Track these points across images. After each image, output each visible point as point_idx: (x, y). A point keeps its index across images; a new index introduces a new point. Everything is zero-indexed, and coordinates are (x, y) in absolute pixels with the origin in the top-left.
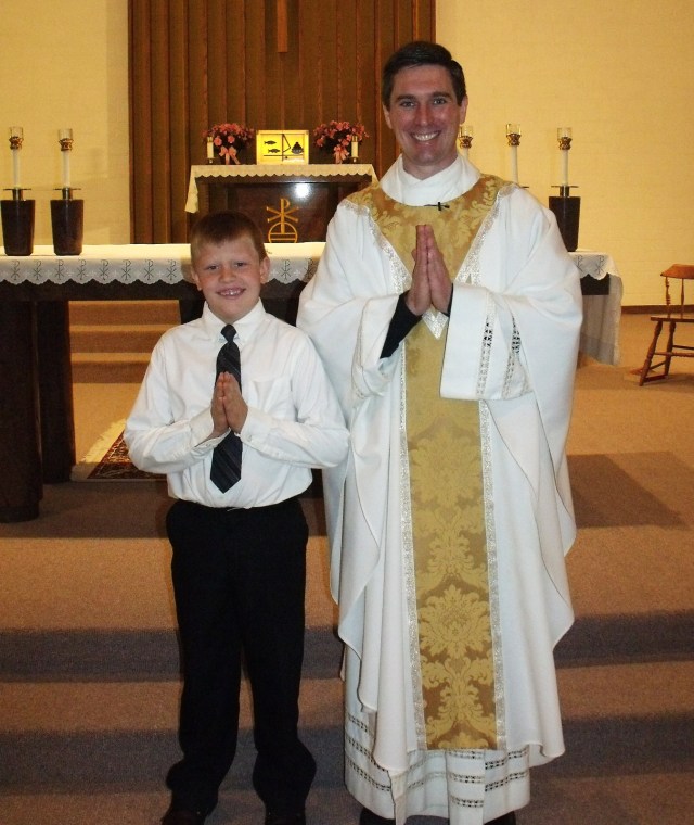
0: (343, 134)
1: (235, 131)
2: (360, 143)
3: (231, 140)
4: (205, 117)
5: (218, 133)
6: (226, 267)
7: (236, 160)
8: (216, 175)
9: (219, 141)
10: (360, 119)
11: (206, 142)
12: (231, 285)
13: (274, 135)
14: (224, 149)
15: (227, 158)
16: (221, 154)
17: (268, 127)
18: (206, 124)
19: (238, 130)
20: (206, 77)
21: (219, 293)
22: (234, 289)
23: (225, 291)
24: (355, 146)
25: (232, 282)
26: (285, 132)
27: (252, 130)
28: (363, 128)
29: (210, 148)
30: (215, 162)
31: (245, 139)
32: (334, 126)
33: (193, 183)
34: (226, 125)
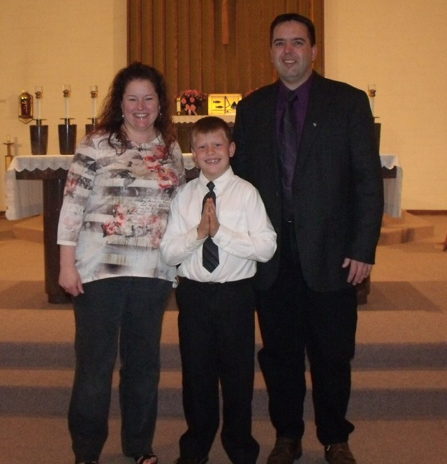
1: (194, 94)
3: (192, 100)
4: (176, 86)
5: (184, 96)
6: (210, 146)
7: (195, 113)
8: (182, 122)
9: (184, 101)
11: (176, 101)
12: (213, 157)
13: (220, 97)
14: (187, 106)
15: (190, 112)
16: (186, 110)
17: (215, 92)
18: (176, 90)
19: (197, 94)
20: (176, 61)
21: (206, 161)
22: (214, 159)
23: (209, 160)
25: (213, 155)
26: (227, 95)
27: (206, 94)
29: (179, 105)
30: (181, 114)
31: (201, 99)
34: (189, 91)
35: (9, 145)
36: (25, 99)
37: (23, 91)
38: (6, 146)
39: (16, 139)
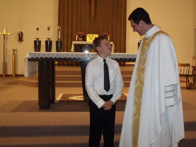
0: (106, 35)
2: (110, 37)
3: (81, 36)
4: (75, 31)
5: (78, 35)
7: (82, 40)
8: (78, 43)
9: (78, 36)
10: (109, 32)
11: (75, 36)
13: (91, 35)
14: (79, 38)
15: (80, 40)
18: (75, 33)
19: (83, 34)
20: (75, 22)
24: (109, 38)
26: (93, 35)
27: (86, 34)
28: (110, 34)
30: (78, 41)
31: (84, 36)
32: (104, 34)
33: (73, 45)
34: (80, 33)
35: (14, 50)
36: (20, 34)
37: (20, 31)
38: (13, 51)
39: (16, 48)
